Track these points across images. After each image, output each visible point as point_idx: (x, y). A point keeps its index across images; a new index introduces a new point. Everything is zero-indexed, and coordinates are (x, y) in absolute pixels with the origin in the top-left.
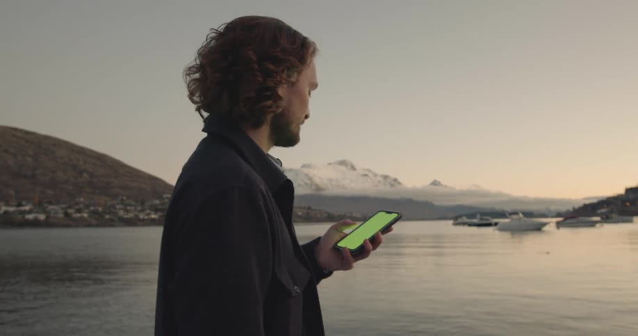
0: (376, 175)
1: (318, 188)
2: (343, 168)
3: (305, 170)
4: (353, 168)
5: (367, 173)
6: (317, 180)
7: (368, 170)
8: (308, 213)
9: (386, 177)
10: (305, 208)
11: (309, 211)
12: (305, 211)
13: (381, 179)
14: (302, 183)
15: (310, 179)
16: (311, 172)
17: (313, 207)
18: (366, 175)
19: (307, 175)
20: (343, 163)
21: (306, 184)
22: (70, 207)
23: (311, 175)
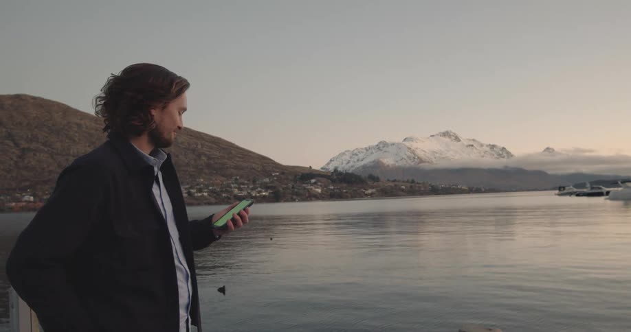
0: (482, 145)
1: (421, 161)
2: (447, 139)
3: (407, 144)
4: (457, 139)
5: (472, 143)
6: (421, 154)
7: (474, 140)
8: (411, 187)
9: (493, 147)
10: (408, 182)
11: (413, 184)
12: (409, 185)
13: (488, 149)
14: (405, 157)
15: (413, 152)
16: (414, 145)
17: (416, 180)
18: (472, 146)
19: (410, 149)
20: (446, 134)
21: (409, 157)
22: (191, 188)
23: (412, 148)
